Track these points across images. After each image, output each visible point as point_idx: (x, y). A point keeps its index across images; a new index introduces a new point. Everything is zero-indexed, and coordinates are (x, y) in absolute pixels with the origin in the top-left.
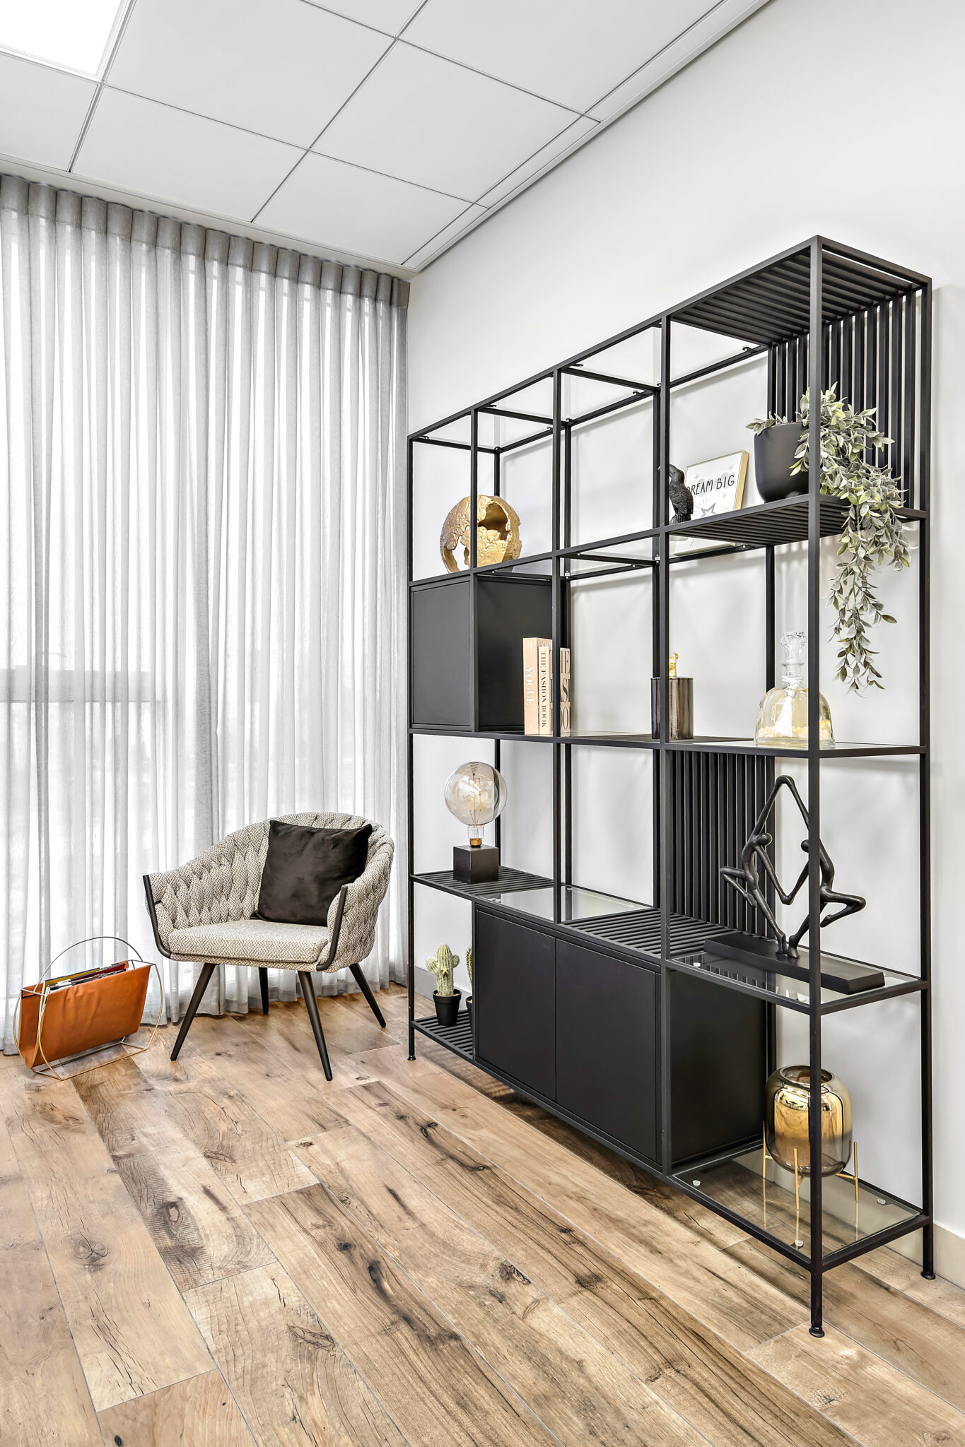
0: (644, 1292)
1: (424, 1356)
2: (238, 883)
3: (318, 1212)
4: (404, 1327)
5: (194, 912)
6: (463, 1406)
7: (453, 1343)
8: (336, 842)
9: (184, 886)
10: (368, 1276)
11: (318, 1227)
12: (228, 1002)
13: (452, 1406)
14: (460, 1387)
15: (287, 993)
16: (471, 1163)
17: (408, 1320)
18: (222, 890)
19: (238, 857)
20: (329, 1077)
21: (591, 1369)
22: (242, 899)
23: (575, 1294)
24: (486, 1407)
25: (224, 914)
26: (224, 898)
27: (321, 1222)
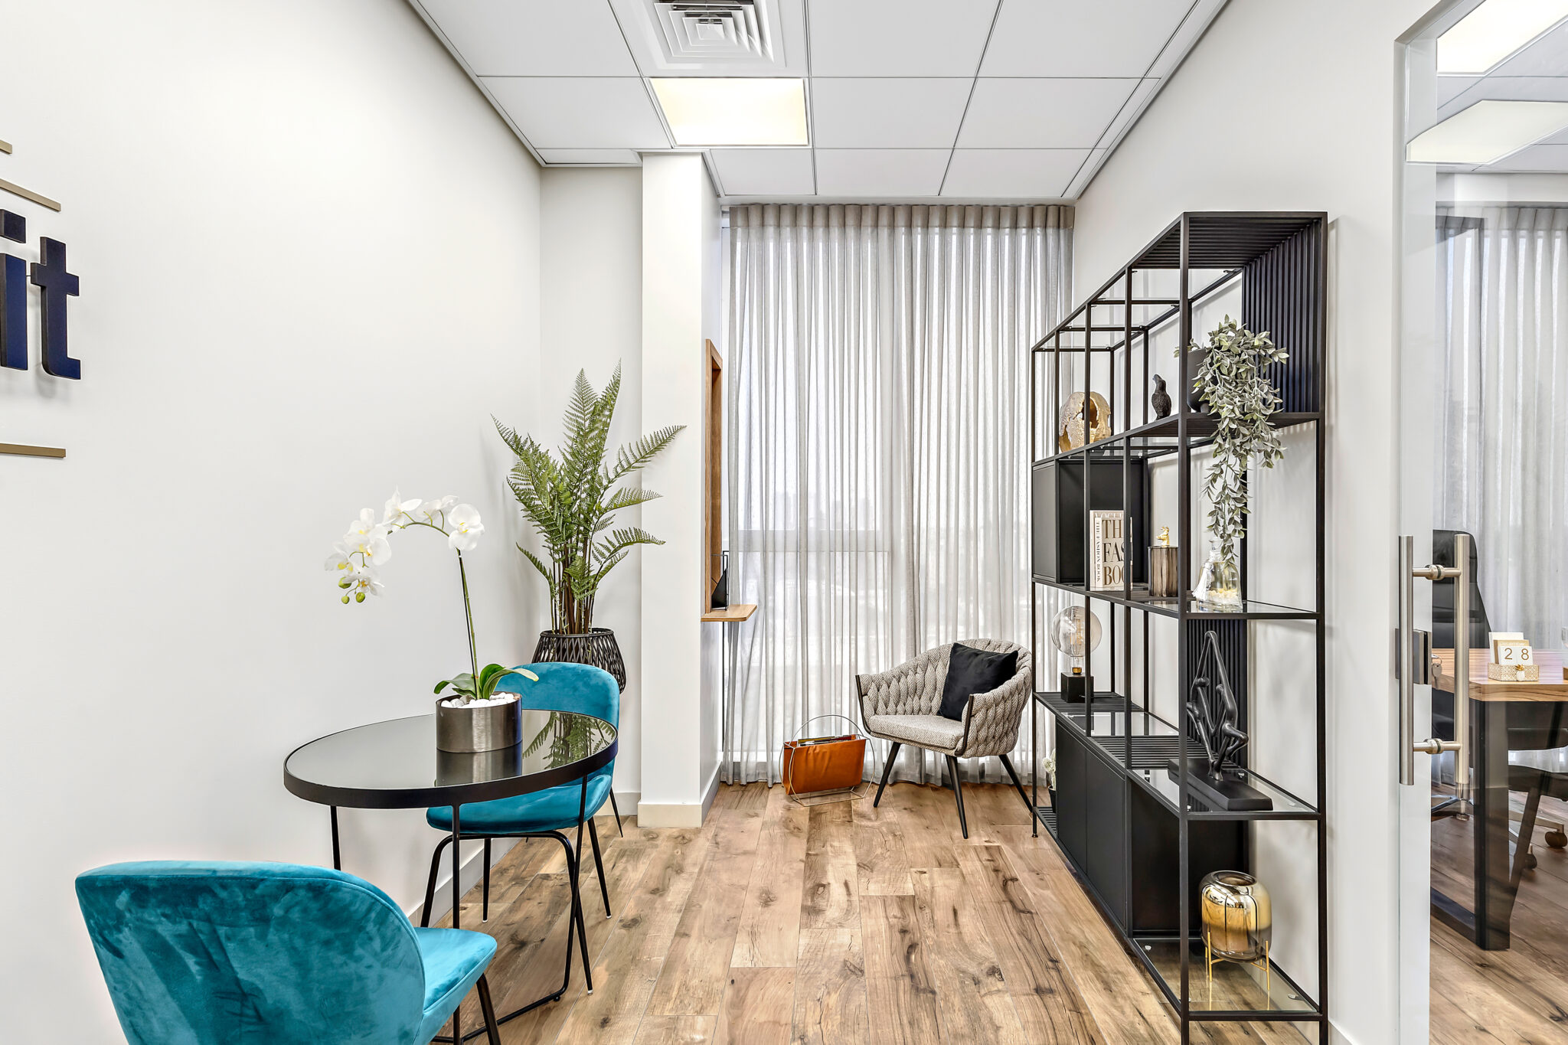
0: (1077, 1006)
1: (908, 996)
2: (929, 688)
3: (902, 910)
4: (907, 980)
5: (891, 705)
6: (911, 1024)
7: (930, 995)
8: (991, 662)
9: (885, 686)
10: (906, 950)
11: (895, 917)
12: (928, 776)
13: (905, 1021)
14: (916, 1016)
15: (973, 776)
16: (1021, 907)
17: (912, 976)
18: (915, 691)
19: (930, 668)
20: (966, 837)
21: (1003, 1033)
22: (931, 700)
23: (1028, 995)
24: (924, 1028)
25: (916, 709)
26: (916, 698)
27: (899, 915)
